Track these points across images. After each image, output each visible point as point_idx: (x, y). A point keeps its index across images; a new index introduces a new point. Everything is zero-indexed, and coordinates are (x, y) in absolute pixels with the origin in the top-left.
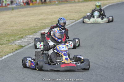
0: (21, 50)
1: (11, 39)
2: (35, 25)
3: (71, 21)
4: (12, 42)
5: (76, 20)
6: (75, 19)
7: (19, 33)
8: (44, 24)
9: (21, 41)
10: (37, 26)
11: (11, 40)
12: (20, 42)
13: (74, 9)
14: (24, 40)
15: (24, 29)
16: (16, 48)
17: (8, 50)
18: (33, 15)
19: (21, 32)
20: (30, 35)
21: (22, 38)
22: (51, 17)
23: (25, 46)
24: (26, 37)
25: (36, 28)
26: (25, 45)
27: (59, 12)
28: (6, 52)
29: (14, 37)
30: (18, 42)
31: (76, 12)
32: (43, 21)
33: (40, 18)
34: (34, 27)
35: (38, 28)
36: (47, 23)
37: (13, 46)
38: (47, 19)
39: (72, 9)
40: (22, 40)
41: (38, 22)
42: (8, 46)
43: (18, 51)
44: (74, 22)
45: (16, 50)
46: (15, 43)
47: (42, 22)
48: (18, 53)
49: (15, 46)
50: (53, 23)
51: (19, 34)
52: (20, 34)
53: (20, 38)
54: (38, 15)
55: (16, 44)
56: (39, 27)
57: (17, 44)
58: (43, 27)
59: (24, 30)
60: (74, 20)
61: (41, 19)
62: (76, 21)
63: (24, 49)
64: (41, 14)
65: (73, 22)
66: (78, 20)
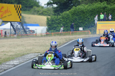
3: (36, 54)
6: (40, 52)
8: (8, 56)
13: (38, 43)
22: (14, 50)
27: (22, 45)
31: (41, 46)
38: (10, 51)
39: (36, 43)
47: (5, 54)
50: (17, 56)
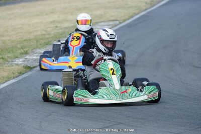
0: (30, 73)
1: (6, 56)
2: (44, 32)
4: (10, 60)
5: (121, 21)
7: (19, 46)
9: (26, 59)
10: (49, 34)
11: (8, 57)
12: (24, 61)
14: (31, 57)
15: (24, 39)
16: (19, 71)
17: (5, 74)
18: (38, 16)
19: (22, 44)
20: (40, 48)
21: (26, 53)
23: (34, 67)
24: (33, 52)
25: (47, 36)
26: (34, 65)
28: (4, 77)
29: (11, 52)
30: (21, 60)
32: (59, 25)
33: (51, 20)
34: (44, 35)
35: (52, 38)
36: (66, 28)
37: (13, 67)
40: (28, 57)
41: (50, 27)
42: (5, 68)
43: (24, 76)
44: (118, 25)
45: (21, 74)
46: (16, 62)
48: (24, 78)
49: (17, 67)
51: (17, 48)
52: (22, 48)
53: (22, 54)
54: (47, 14)
55: (17, 65)
56: (52, 36)
57: (20, 64)
58: (62, 34)
59: (26, 40)
60: (118, 22)
61: (54, 21)
62: (120, 23)
63: (33, 72)
64: (52, 13)
65: (116, 26)
66: (124, 21)
